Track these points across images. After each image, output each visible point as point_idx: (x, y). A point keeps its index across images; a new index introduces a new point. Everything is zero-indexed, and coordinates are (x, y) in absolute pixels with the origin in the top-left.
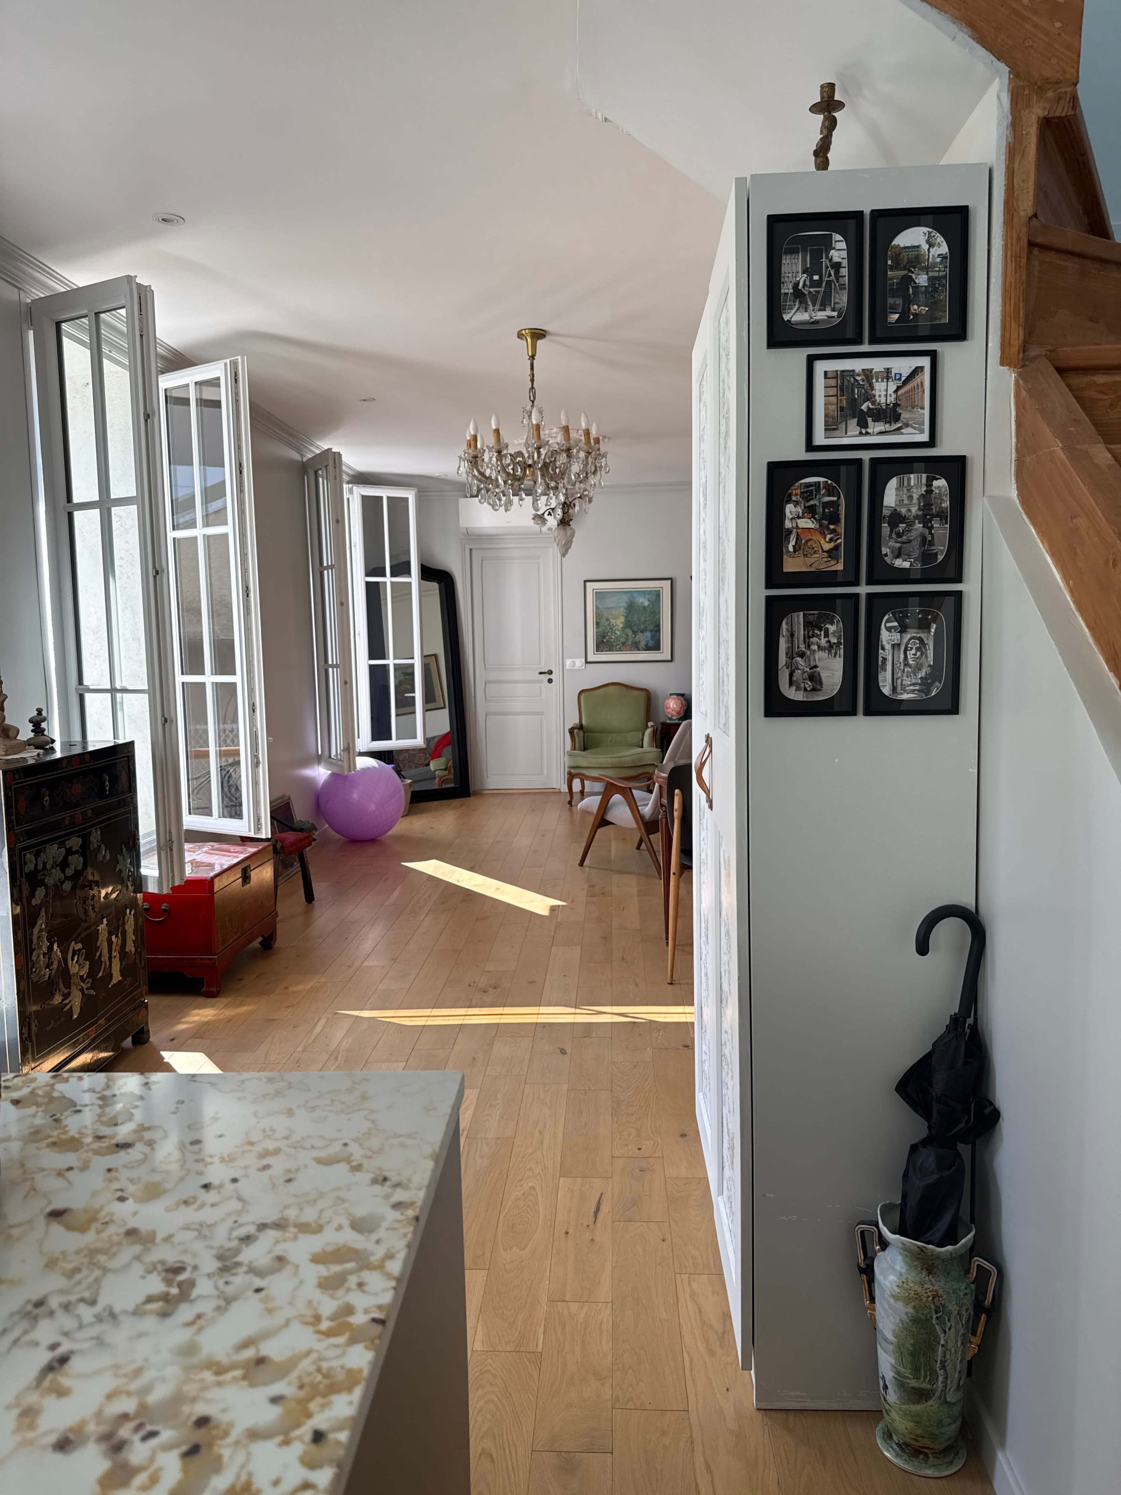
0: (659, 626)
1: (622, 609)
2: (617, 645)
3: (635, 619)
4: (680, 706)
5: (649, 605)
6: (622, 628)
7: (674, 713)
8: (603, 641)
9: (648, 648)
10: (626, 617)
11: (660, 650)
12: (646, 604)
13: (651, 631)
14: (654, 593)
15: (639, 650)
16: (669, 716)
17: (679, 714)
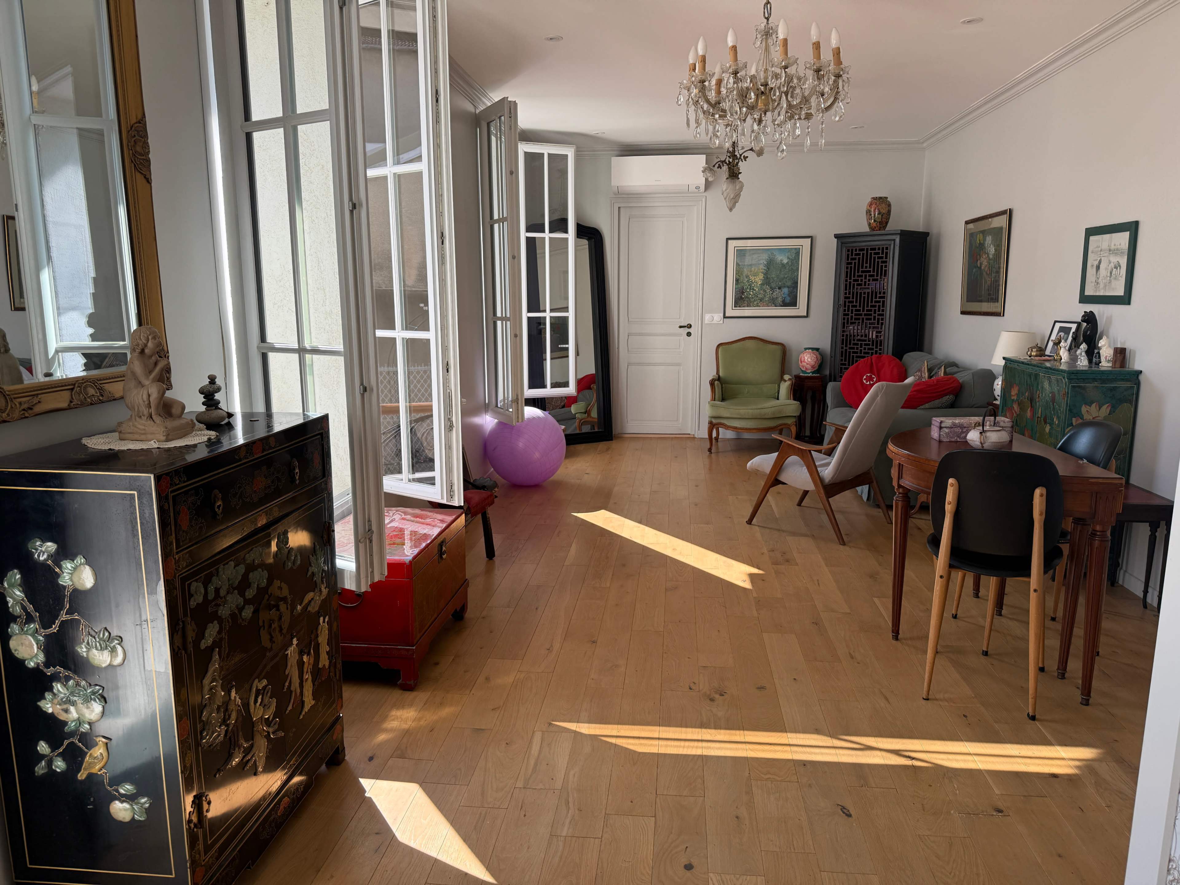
0: (797, 283)
1: (762, 267)
2: (755, 301)
3: (774, 276)
4: (815, 360)
5: (787, 263)
6: (761, 284)
7: (809, 367)
8: (741, 297)
9: (785, 304)
10: (765, 274)
11: (796, 306)
12: (785, 261)
13: (788, 287)
14: (794, 251)
15: (776, 306)
16: (803, 369)
17: (814, 368)
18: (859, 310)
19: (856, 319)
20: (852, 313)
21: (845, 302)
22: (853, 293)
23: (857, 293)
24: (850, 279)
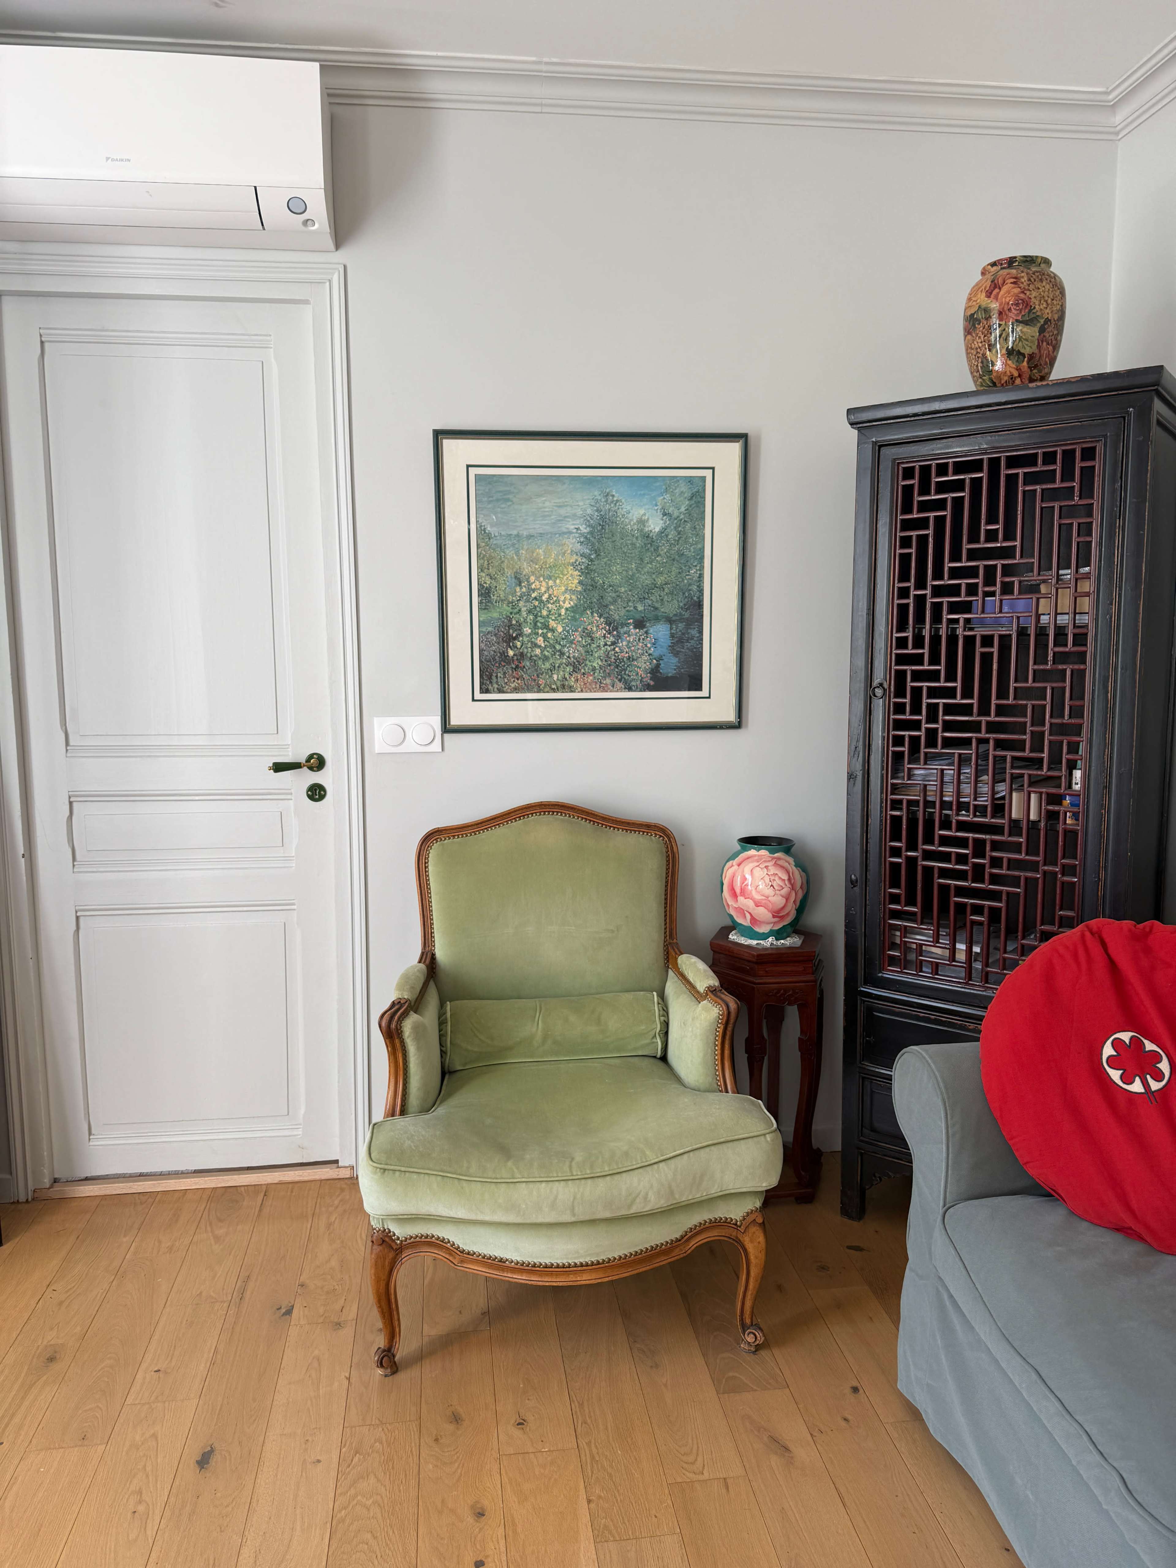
0: (700, 605)
1: (572, 544)
2: (553, 669)
3: (617, 579)
4: (786, 890)
5: (662, 532)
6: (573, 609)
7: (762, 912)
8: (505, 654)
9: (659, 682)
10: (587, 571)
11: (699, 688)
12: (655, 525)
13: (670, 621)
14: (683, 487)
15: (629, 689)
16: (742, 922)
17: (782, 917)
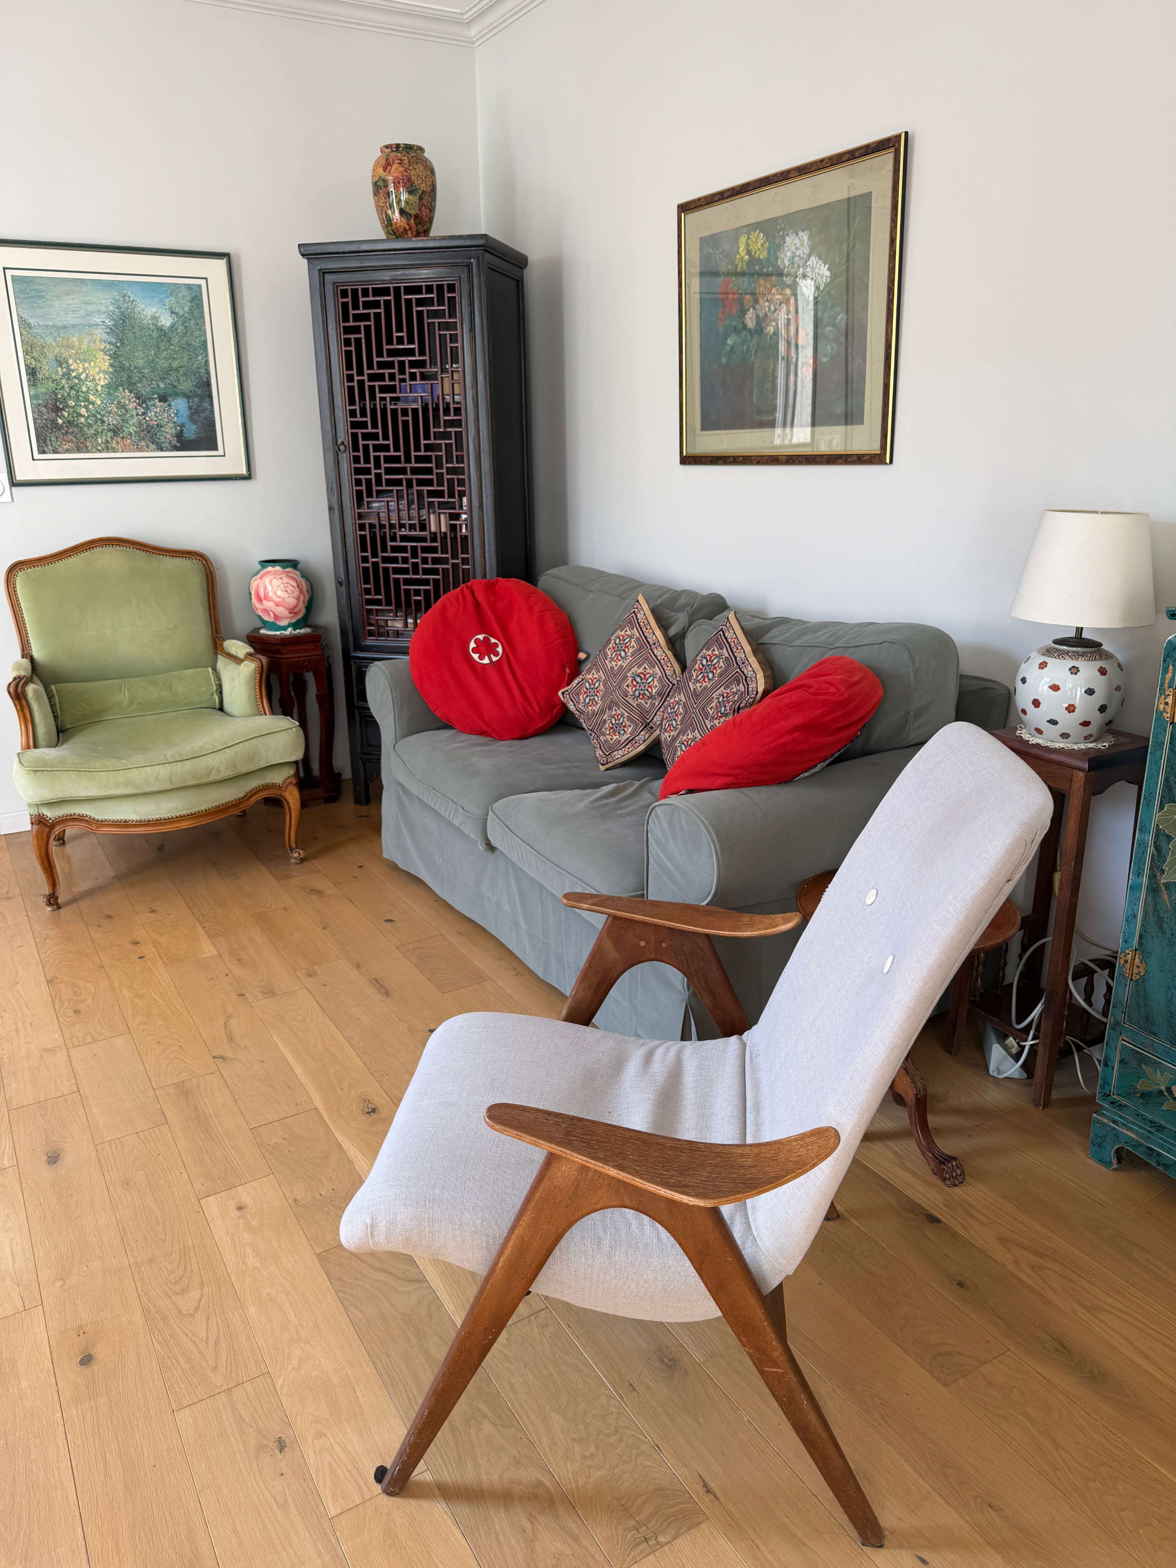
0: (208, 384)
1: (100, 334)
2: (96, 434)
3: (140, 363)
4: (296, 594)
5: (172, 327)
6: (108, 386)
7: (281, 611)
8: (54, 422)
9: (183, 444)
10: (115, 356)
11: (215, 448)
12: (166, 321)
13: (187, 396)
14: (184, 292)
15: (161, 449)
16: (266, 618)
17: (296, 614)
18: (397, 459)
19: (389, 482)
20: (378, 466)
21: (355, 436)
22: (374, 411)
23: (384, 411)
24: (360, 372)
